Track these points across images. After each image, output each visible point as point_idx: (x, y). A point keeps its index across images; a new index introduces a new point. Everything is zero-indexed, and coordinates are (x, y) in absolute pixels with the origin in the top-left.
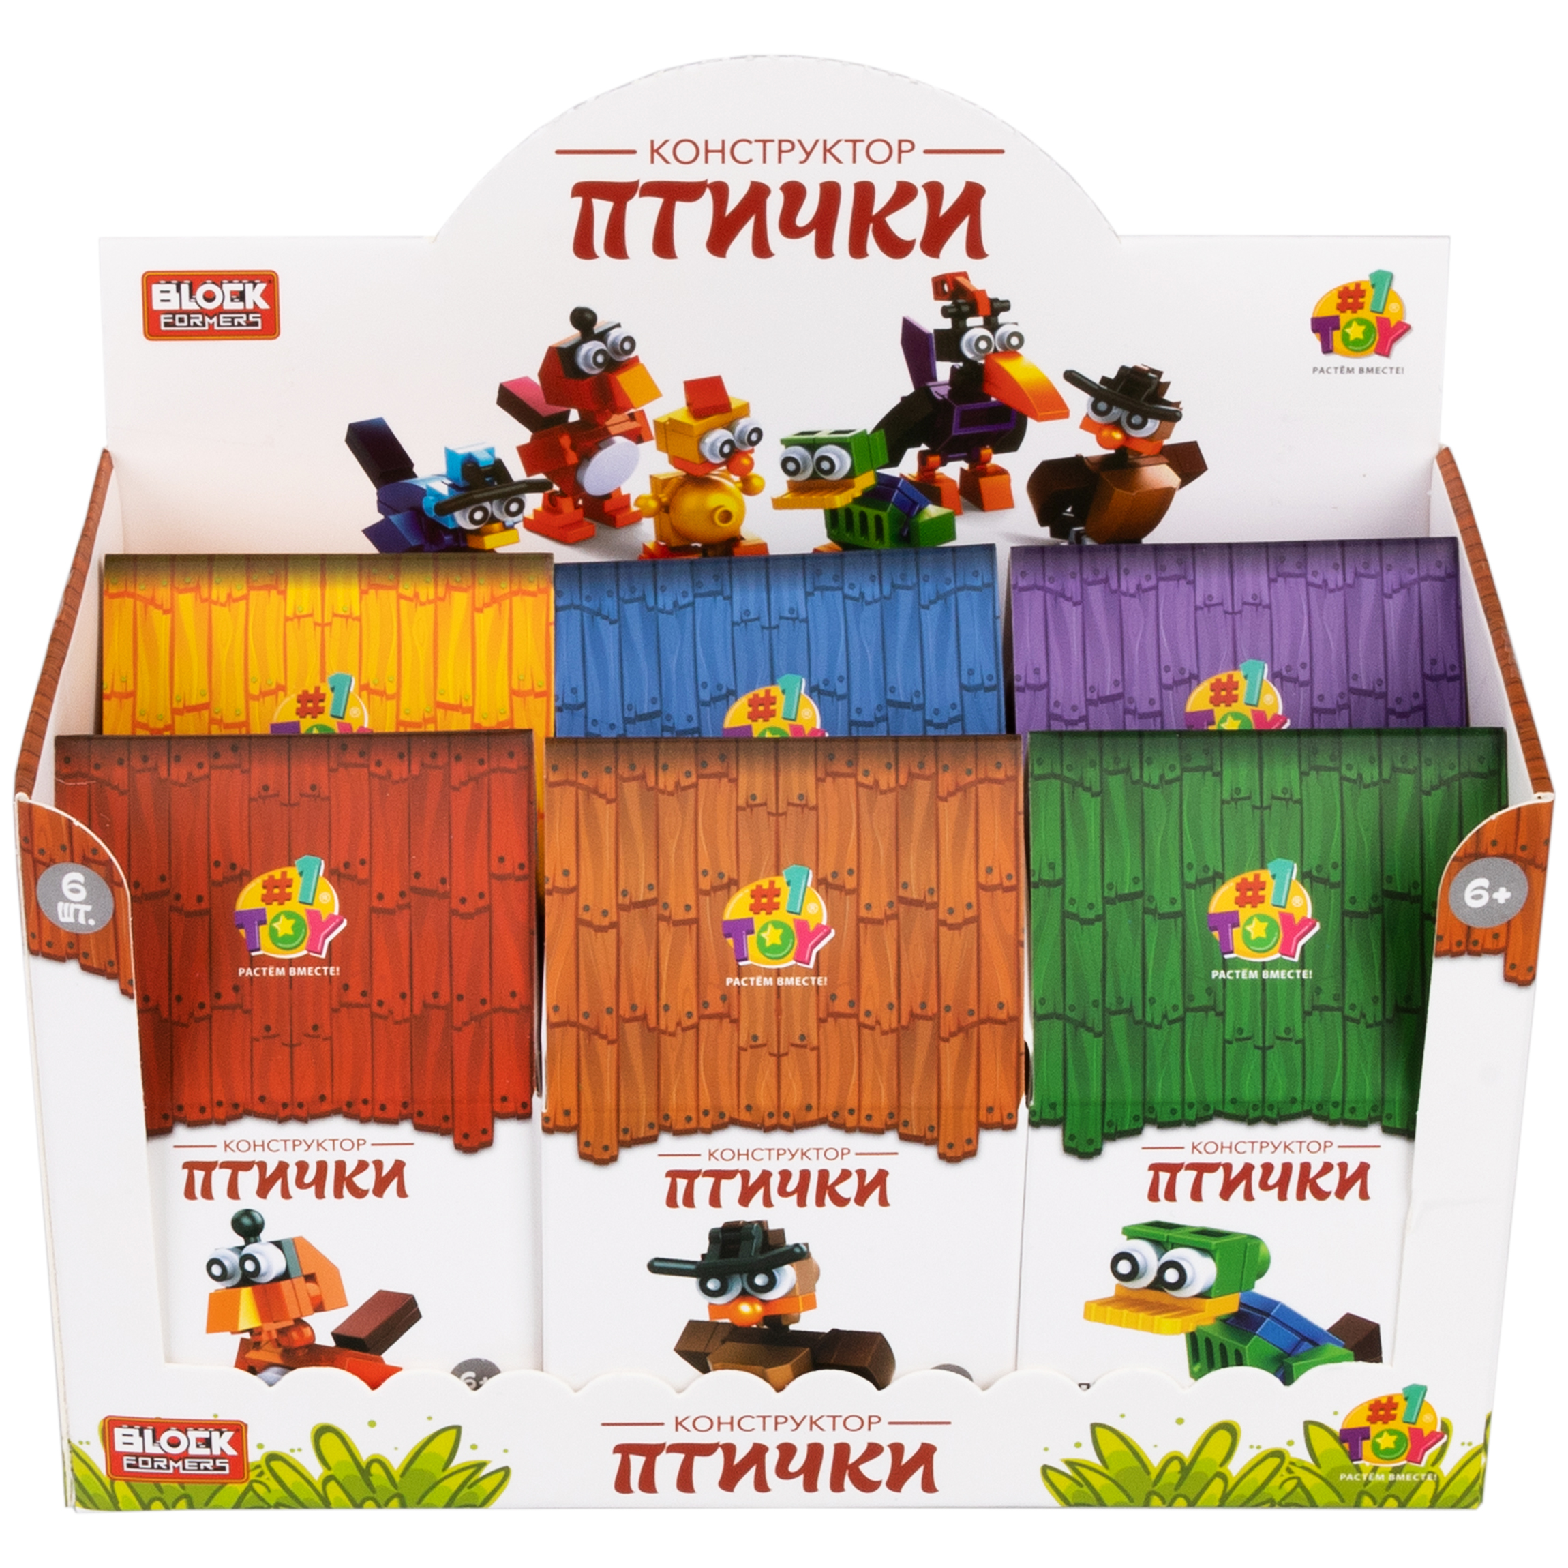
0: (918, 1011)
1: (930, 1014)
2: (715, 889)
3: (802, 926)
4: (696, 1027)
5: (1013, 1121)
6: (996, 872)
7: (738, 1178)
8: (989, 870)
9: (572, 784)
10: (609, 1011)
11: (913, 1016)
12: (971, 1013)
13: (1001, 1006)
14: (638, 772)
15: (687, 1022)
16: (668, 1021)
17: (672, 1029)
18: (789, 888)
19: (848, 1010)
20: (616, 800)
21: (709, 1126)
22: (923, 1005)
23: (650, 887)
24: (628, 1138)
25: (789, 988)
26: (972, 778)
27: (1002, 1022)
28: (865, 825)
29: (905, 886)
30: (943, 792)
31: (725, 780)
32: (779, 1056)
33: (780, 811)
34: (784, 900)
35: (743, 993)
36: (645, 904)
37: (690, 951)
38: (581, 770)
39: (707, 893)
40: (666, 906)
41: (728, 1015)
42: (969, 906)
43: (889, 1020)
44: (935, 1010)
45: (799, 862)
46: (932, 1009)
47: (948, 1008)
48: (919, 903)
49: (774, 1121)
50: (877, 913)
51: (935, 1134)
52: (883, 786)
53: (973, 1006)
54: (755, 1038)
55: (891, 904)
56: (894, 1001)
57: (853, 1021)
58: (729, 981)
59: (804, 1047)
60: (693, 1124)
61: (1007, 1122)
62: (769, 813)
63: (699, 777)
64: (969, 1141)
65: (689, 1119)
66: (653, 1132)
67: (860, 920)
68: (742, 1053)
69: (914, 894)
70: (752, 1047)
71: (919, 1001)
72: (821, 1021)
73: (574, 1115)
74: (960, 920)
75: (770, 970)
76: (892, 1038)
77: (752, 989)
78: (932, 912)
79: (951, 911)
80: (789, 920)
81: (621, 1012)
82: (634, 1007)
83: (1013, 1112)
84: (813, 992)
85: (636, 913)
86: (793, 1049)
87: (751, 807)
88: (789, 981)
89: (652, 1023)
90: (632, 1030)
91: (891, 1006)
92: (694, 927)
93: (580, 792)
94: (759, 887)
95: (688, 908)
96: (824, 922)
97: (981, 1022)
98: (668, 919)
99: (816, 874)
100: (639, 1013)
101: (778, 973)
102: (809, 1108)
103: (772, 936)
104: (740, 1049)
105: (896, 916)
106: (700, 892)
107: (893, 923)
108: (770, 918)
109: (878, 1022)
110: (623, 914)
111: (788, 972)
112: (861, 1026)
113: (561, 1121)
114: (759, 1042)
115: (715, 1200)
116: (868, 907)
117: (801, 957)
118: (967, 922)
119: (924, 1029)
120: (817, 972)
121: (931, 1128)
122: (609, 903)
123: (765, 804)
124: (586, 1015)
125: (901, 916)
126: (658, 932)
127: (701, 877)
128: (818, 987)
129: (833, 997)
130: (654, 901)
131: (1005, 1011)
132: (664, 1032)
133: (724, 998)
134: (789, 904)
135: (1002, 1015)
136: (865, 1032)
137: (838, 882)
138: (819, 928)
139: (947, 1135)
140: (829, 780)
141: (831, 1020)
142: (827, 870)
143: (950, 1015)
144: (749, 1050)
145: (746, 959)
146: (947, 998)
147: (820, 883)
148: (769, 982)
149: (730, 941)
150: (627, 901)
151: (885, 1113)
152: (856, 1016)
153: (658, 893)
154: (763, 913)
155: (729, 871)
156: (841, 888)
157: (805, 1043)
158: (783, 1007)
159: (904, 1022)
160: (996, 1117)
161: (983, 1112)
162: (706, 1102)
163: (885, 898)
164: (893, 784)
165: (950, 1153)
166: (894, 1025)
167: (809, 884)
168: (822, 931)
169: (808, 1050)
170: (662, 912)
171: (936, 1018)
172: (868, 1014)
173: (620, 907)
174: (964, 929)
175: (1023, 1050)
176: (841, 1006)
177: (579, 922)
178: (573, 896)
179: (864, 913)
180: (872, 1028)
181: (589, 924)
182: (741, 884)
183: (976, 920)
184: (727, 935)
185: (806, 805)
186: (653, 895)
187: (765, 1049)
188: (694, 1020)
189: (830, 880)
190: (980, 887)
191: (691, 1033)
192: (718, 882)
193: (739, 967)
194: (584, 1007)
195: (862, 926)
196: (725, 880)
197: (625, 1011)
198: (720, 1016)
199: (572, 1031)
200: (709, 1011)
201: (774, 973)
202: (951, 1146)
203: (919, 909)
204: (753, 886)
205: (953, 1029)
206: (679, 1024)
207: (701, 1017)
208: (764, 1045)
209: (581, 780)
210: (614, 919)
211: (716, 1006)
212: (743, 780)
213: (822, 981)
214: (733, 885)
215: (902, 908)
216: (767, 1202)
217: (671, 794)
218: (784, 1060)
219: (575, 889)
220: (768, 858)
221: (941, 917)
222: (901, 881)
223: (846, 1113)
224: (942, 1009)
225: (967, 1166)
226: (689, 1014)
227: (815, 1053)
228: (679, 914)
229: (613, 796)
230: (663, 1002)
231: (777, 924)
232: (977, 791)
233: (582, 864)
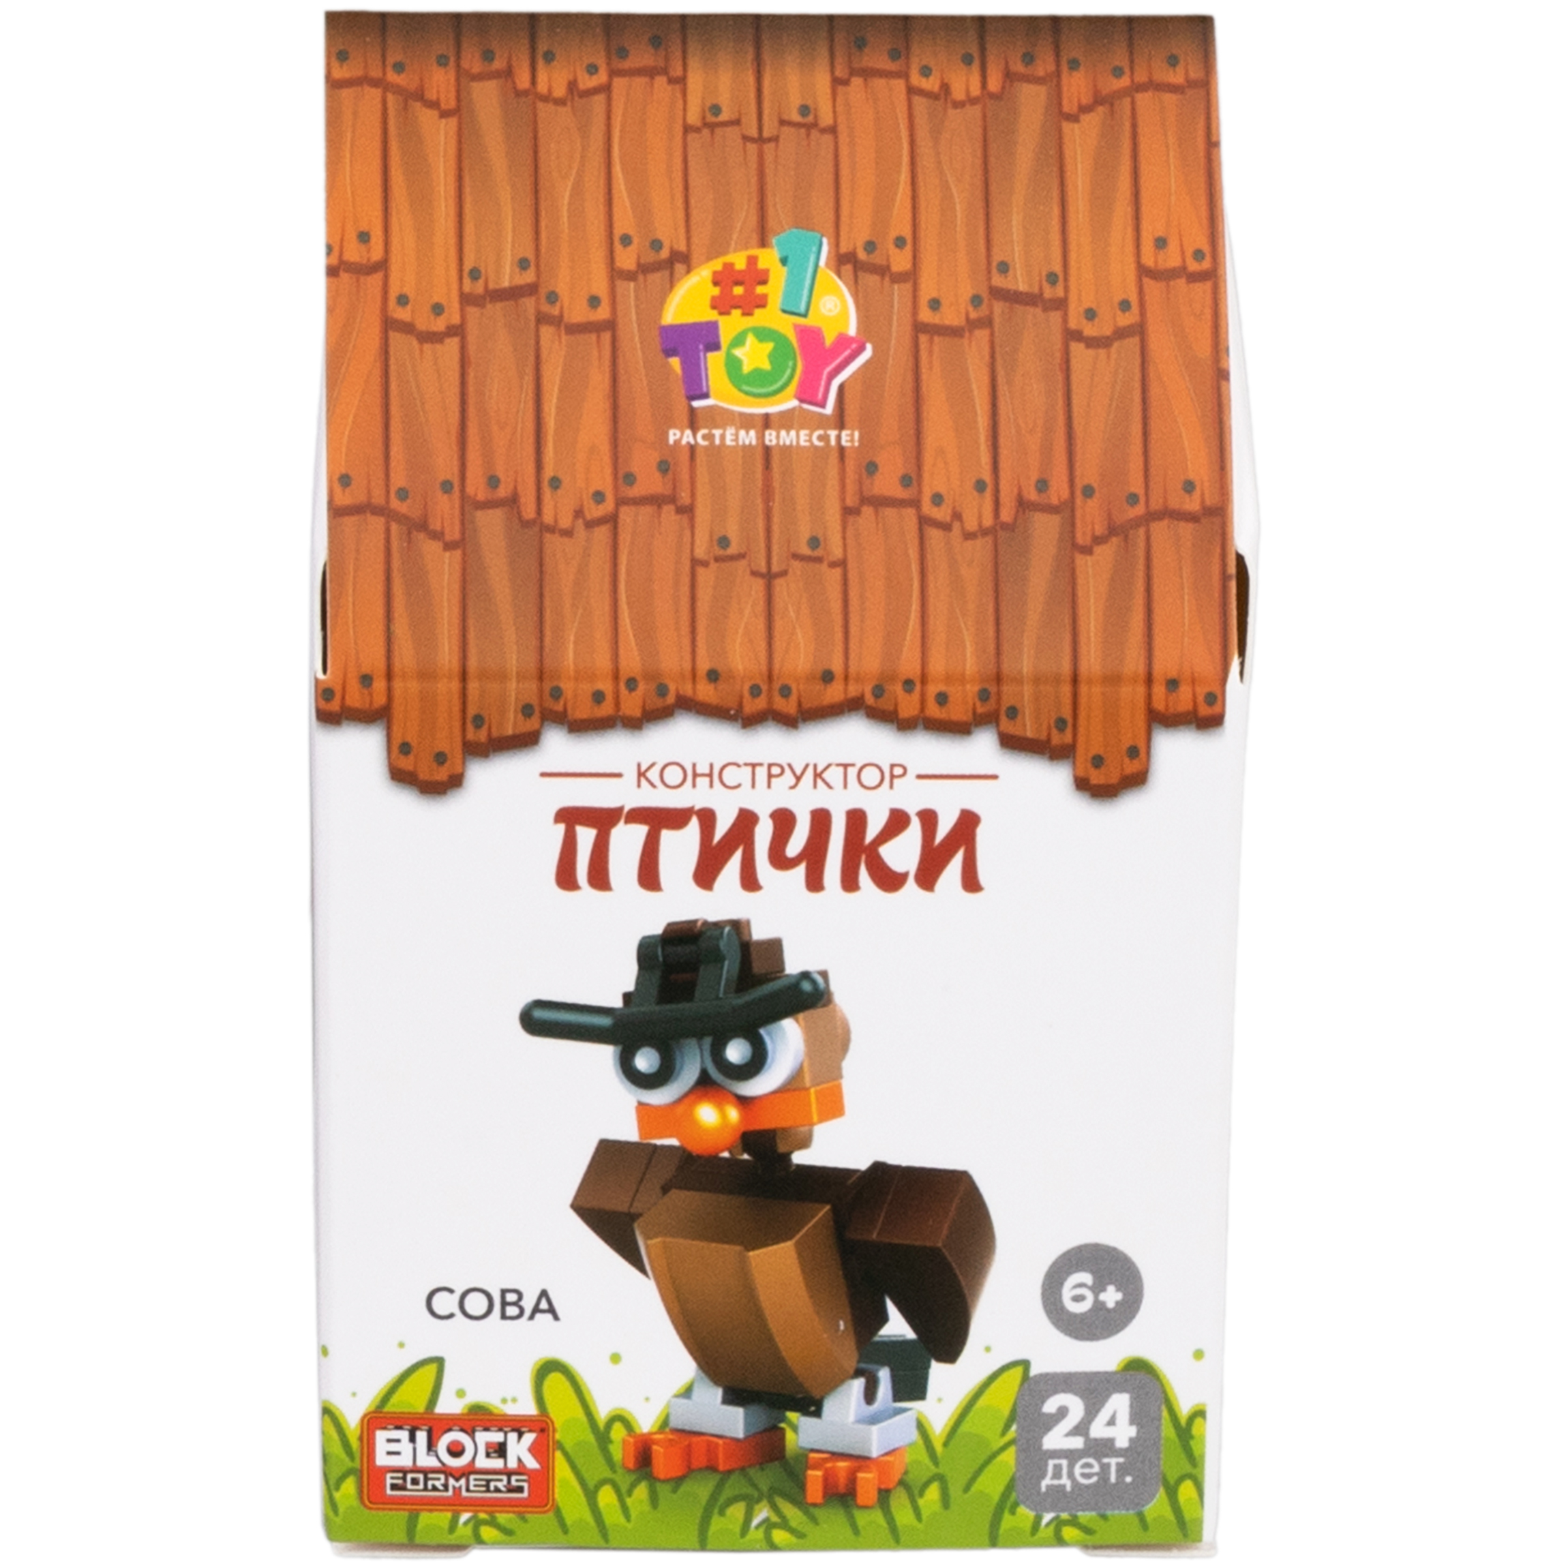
0: (1032, 495)
1: (1055, 501)
2: (645, 269)
3: (809, 338)
4: (612, 520)
5: (1216, 709)
6: (1173, 246)
7: (694, 827)
8: (1161, 243)
9: (375, 83)
10: (447, 487)
11: (1023, 505)
12: (1133, 499)
13: (1189, 487)
14: (498, 64)
15: (595, 511)
16: (558, 509)
17: (565, 522)
18: (785, 269)
19: (899, 492)
20: (458, 111)
21: (637, 713)
22: (1042, 485)
23: (523, 264)
24: (482, 736)
25: (786, 450)
26: (1125, 81)
27: (1192, 518)
28: (926, 160)
29: (1004, 268)
30: (1069, 106)
31: (661, 81)
32: (769, 577)
33: (766, 134)
34: (775, 290)
35: (701, 459)
36: (513, 294)
37: (599, 379)
38: (390, 60)
39: (630, 276)
40: (553, 298)
41: (672, 499)
42: (1125, 305)
43: (978, 511)
44: (1065, 494)
45: (803, 222)
46: (1058, 490)
47: (1088, 491)
48: (1030, 299)
49: (761, 703)
50: (951, 316)
51: (1068, 738)
52: (958, 93)
53: (1137, 487)
54: (724, 542)
55: (976, 300)
56: (987, 477)
57: (910, 513)
58: (673, 435)
59: (819, 560)
60: (607, 709)
61: (1204, 711)
62: (746, 138)
63: (613, 73)
64: (1133, 752)
65: (598, 697)
66: (533, 724)
67: (919, 328)
68: (701, 571)
69: (1020, 282)
70: (717, 559)
71: (1034, 477)
72: (849, 512)
73: (379, 685)
74: (1107, 331)
75: (752, 416)
76: (981, 547)
77: (717, 452)
78: (1055, 317)
79: (1090, 314)
80: (786, 326)
81: (470, 490)
82: (493, 482)
83: (1216, 689)
84: (834, 459)
85: (496, 309)
86: (796, 565)
87: (712, 127)
88: (787, 438)
89: (529, 512)
90: (491, 525)
91: (980, 486)
92: (606, 337)
93: (390, 97)
94: (729, 267)
95: (594, 301)
96: (852, 331)
97: (1152, 516)
98: (557, 321)
99: (836, 243)
100: (503, 492)
101: (767, 421)
102: (828, 677)
103: (754, 355)
104: (695, 563)
105: (987, 322)
106: (615, 274)
107: (982, 335)
108: (749, 322)
109: (957, 516)
110: (472, 311)
111: (786, 420)
112: (924, 522)
113: (355, 698)
114: (733, 550)
115: (649, 876)
116: (935, 304)
117: (808, 393)
118: (1121, 334)
119: (1045, 528)
120: (840, 421)
121: (1061, 724)
122: (445, 288)
123: (737, 122)
124: (403, 494)
125: (997, 320)
126: (538, 342)
127: (618, 246)
128: (841, 450)
129: (872, 468)
130: (532, 289)
131: (1197, 494)
132: (551, 529)
133: (664, 467)
134: (787, 295)
135: (1192, 504)
136: (934, 534)
137: (877, 259)
138: (843, 341)
139: (1091, 739)
140: (857, 81)
141: (867, 511)
142: (856, 238)
143: (1093, 504)
144: (714, 566)
145: (705, 396)
146: (1088, 472)
147: (844, 261)
148: (749, 437)
149: (675, 362)
150: (479, 288)
151: (972, 689)
152: (915, 503)
153: (538, 276)
154: (736, 313)
155: (670, 235)
156: (883, 271)
157: (818, 553)
158: (776, 484)
159: (1006, 515)
160: (1183, 699)
161: (1159, 690)
162: (632, 662)
163: (966, 291)
164: (976, 90)
165: (1096, 778)
166: (988, 521)
167: (822, 262)
168: (847, 347)
169: (824, 567)
170: (546, 308)
171: (1066, 509)
172: (937, 499)
173: (466, 300)
174: (1116, 345)
175: (1232, 569)
176: (887, 483)
177: (389, 324)
178: (377, 278)
179: (926, 315)
180: (946, 527)
181: (408, 328)
182: (694, 261)
183: (1139, 330)
184: (669, 352)
185: (815, 125)
186: (529, 277)
187: (744, 562)
188: (608, 506)
189: (862, 255)
190: (1144, 272)
191: (602, 533)
192: (650, 257)
193: (692, 411)
194: (399, 479)
195: (923, 339)
196: (665, 254)
197: (476, 487)
198: (656, 501)
199: (376, 524)
200: (636, 491)
201: (760, 423)
202: (1098, 761)
203: (1031, 309)
204: (717, 265)
205: (1100, 530)
206: (579, 513)
207: (621, 502)
208: (741, 556)
209: (392, 77)
210: (456, 319)
211: (649, 482)
212: (695, 81)
213: (851, 438)
214: (680, 261)
215: (999, 307)
216: (750, 881)
217: (560, 102)
218: (779, 584)
219: (382, 266)
220: (745, 216)
221: (1073, 325)
222: (997, 257)
223: (898, 688)
224: (1078, 493)
225: (1131, 806)
226: (599, 497)
227: (837, 572)
228: (578, 313)
229: (452, 104)
230: (548, 472)
231: (763, 334)
232: (1133, 103)
233: (394, 220)
